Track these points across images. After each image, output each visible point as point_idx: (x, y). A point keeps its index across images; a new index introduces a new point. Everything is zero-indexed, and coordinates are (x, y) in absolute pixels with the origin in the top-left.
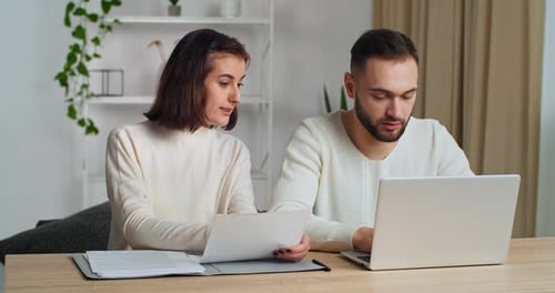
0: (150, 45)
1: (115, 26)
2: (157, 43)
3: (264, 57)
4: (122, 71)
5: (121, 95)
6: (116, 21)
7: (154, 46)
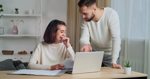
0: (10, 22)
1: (2, 16)
2: (13, 21)
3: (40, 24)
4: (3, 28)
5: (3, 34)
6: (2, 15)
7: (12, 22)
